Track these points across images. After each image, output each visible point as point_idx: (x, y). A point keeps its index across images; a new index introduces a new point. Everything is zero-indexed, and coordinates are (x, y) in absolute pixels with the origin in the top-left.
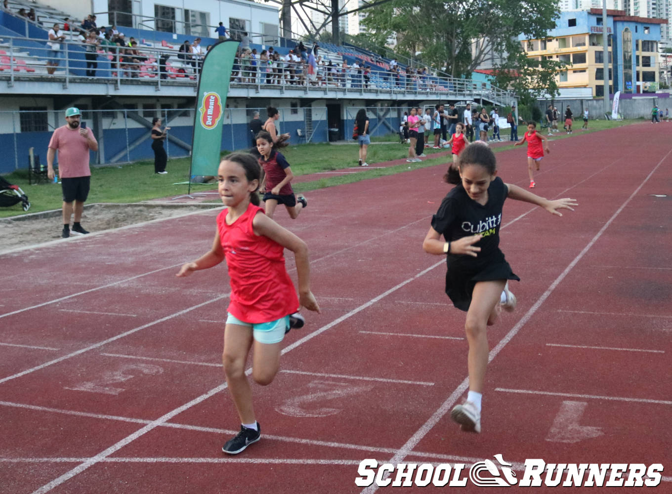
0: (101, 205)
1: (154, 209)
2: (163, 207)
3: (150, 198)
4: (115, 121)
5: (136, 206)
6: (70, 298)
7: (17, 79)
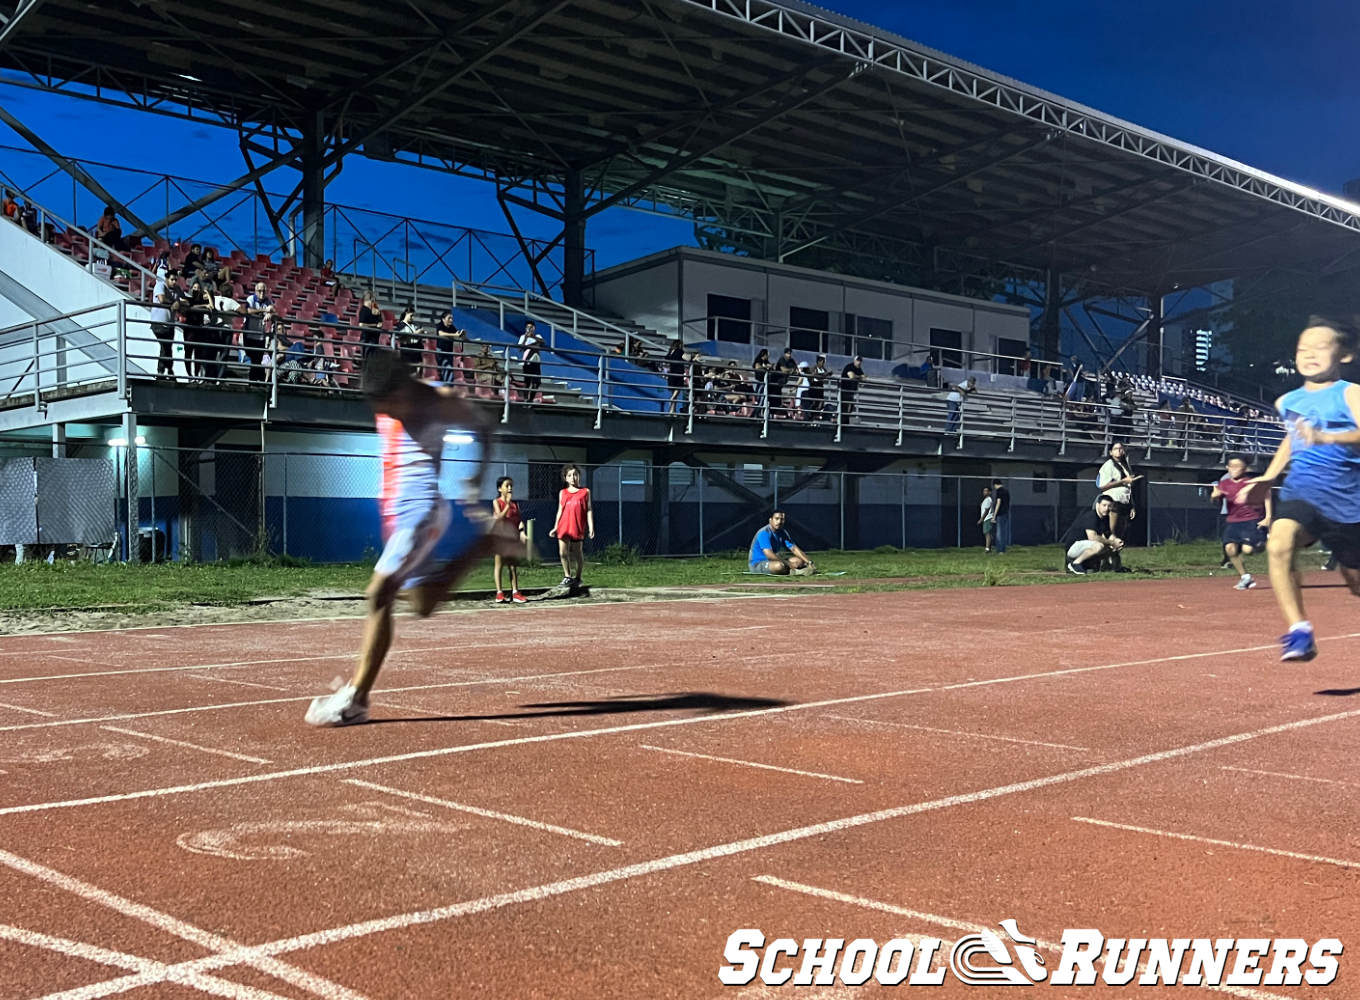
4: (693, 489)
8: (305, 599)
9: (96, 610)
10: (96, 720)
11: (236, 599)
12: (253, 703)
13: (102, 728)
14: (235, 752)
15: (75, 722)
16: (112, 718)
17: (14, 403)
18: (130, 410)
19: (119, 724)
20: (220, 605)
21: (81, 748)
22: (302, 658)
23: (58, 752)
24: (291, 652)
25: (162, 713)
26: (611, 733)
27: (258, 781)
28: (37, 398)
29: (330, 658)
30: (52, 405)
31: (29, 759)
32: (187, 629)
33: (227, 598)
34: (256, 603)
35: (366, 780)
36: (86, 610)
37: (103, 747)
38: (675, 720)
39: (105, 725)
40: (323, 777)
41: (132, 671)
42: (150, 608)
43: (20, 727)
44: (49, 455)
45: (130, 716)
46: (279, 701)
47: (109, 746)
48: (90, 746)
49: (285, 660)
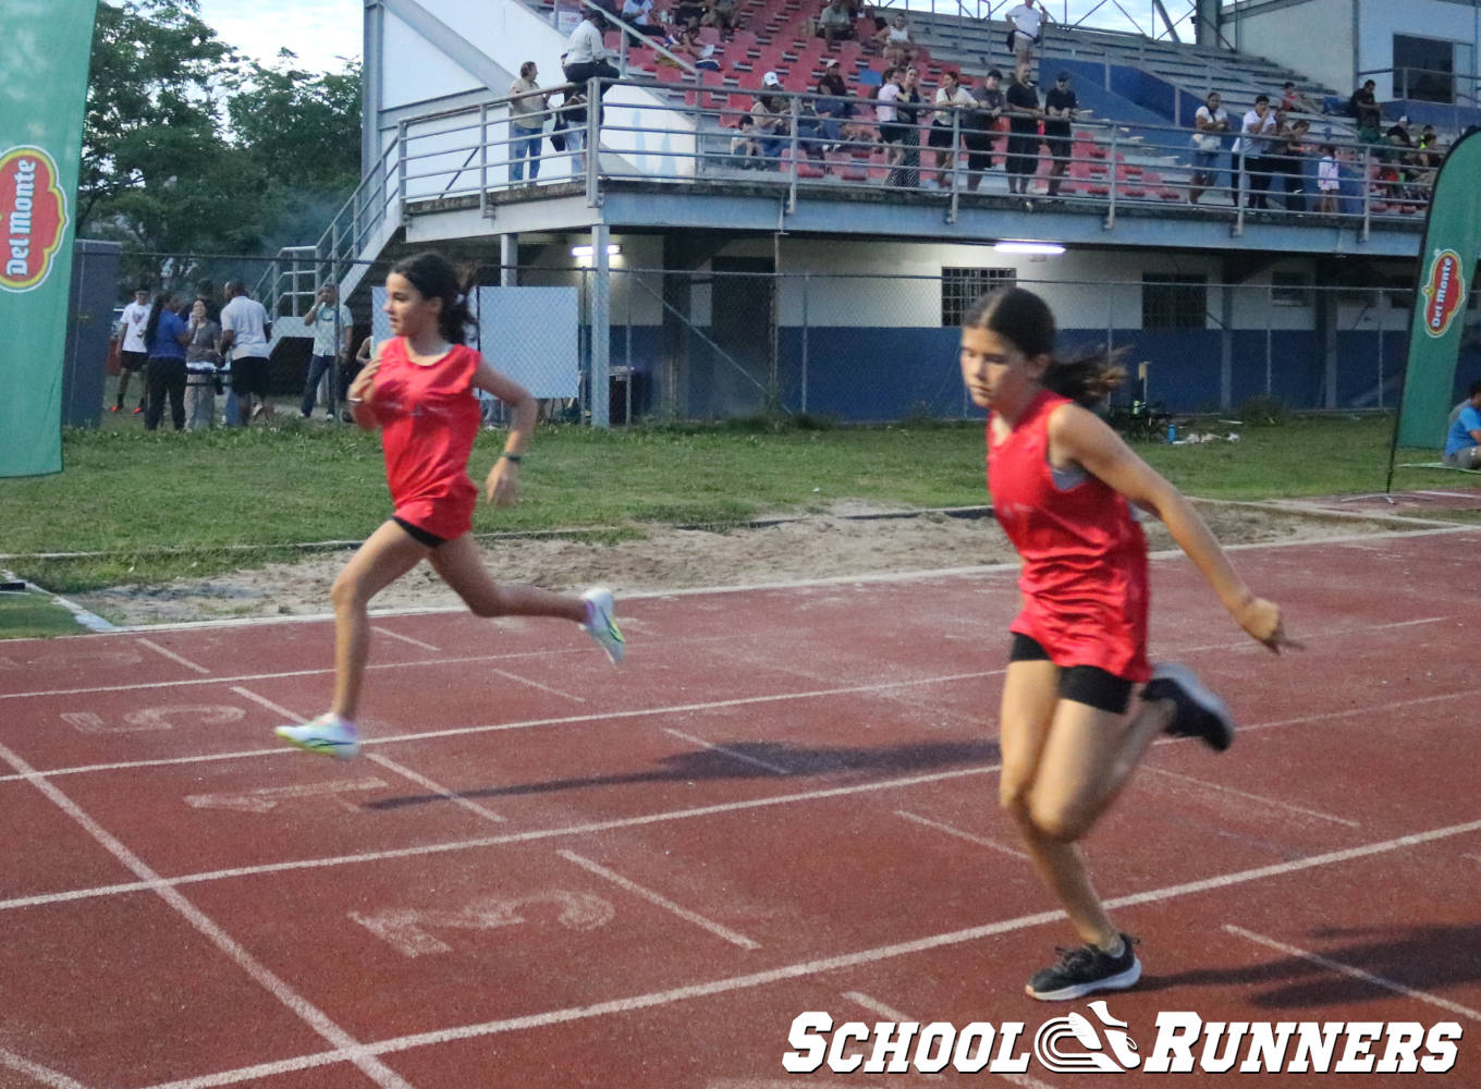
1: (1284, 521)
2: (1306, 517)
3: (1293, 492)
4: (1371, 313)
5: (1248, 508)
6: (729, 706)
7: (1124, 213)
8: (827, 518)
9: (552, 536)
10: (551, 833)
11: (732, 519)
12: (742, 805)
13: (559, 852)
14: (717, 921)
15: (526, 836)
16: (571, 830)
17: (453, 205)
18: (601, 221)
19: (578, 843)
20: (712, 529)
21: (530, 900)
22: (812, 689)
23: (508, 906)
24: (799, 673)
25: (631, 822)
26: (1192, 894)
27: (744, 990)
28: (482, 199)
29: (847, 690)
30: (501, 210)
31: (473, 919)
32: (667, 602)
33: (722, 518)
34: (760, 525)
35: (872, 994)
36: (539, 537)
37: (560, 898)
38: (1276, 863)
39: (563, 846)
40: (819, 985)
41: (594, 717)
42: (621, 534)
43: (462, 845)
44: (497, 282)
45: (593, 827)
46: (777, 800)
47: (567, 897)
48: (542, 896)
49: (790, 696)
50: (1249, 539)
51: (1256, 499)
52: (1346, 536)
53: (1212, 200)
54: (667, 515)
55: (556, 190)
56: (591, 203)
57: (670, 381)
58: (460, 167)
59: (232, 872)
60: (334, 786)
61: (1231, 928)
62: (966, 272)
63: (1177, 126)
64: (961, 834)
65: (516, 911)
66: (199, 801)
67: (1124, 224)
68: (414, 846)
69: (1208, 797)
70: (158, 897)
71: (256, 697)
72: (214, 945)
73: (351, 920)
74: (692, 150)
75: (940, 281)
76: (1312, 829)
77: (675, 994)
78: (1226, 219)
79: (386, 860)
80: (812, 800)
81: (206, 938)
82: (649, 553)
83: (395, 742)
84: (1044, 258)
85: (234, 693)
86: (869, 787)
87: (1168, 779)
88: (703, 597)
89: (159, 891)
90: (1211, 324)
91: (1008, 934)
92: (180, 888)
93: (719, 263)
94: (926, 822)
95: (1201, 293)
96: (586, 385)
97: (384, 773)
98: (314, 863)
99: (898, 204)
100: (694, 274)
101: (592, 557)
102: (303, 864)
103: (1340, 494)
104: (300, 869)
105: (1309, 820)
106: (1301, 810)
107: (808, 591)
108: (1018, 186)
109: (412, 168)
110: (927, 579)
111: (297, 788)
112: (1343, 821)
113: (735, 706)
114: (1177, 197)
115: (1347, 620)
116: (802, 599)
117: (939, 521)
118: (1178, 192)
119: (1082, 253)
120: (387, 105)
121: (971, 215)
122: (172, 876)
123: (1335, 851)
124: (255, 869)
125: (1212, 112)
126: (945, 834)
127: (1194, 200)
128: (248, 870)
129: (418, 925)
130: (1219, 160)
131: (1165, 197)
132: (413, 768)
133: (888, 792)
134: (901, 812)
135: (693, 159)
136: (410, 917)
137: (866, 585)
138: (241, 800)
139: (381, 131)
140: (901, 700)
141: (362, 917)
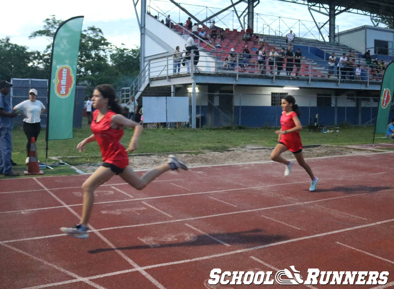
0: (324, 146)
1: (349, 150)
2: (354, 149)
3: (351, 144)
4: (369, 103)
5: (341, 147)
6: (223, 192)
7: (313, 80)
8: (245, 149)
9: (183, 153)
10: (183, 220)
11: (224, 149)
12: (227, 214)
13: (185, 224)
14: (221, 240)
15: (178, 220)
16: (188, 219)
17: (160, 78)
18: (194, 82)
19: (189, 222)
20: (219, 152)
21: (179, 235)
22: (242, 188)
23: (173, 236)
24: (240, 184)
25: (201, 217)
26: (329, 235)
27: (227, 255)
28: (167, 77)
29: (250, 188)
30: (171, 80)
31: (166, 239)
32: (209, 168)
33: (221, 149)
34: (230, 151)
35: (256, 257)
36: (181, 153)
37: (185, 235)
38: (348, 228)
39: (186, 223)
40: (244, 255)
41: (193, 194)
42: (199, 153)
43: (163, 222)
44: (170, 96)
45: (192, 219)
46: (234, 213)
47: (187, 234)
48: (182, 234)
49: (237, 189)
50: (341, 154)
51: (343, 145)
52: (363, 154)
53: (332, 77)
54: (209, 148)
55: (184, 75)
56: (192, 78)
57: (210, 118)
58: (162, 70)
59: (111, 228)
60: (134, 209)
61: (338, 243)
62: (277, 93)
63: (325, 60)
64: (276, 221)
65: (176, 237)
66: (104, 212)
67: (313, 83)
68: (152, 223)
69: (332, 213)
70: (95, 234)
71: (116, 189)
72: (107, 245)
73: (138, 239)
74: (215, 66)
75: (271, 96)
76: (356, 220)
77: (211, 256)
78: (336, 82)
79: (146, 226)
80: (242, 213)
81: (106, 243)
82: (205, 157)
83: (148, 199)
84: (294, 90)
85: (112, 188)
86: (255, 210)
87: (323, 208)
88: (218, 167)
89: (95, 232)
90: (332, 106)
91: (287, 243)
92: (100, 232)
93: (221, 92)
94: (268, 218)
95: (330, 99)
96: (191, 119)
97: (145, 206)
98: (130, 226)
99: (261, 78)
100: (215, 94)
101: (192, 158)
102: (127, 226)
103: (362, 144)
104: (127, 227)
105: (356, 218)
106: (353, 216)
107: (241, 166)
108: (289, 74)
109: (151, 70)
110: (268, 163)
111: (126, 209)
112: (363, 218)
113: (225, 191)
114: (324, 77)
115: (364, 173)
116: (239, 168)
117: (271, 150)
118: (325, 75)
119: (303, 89)
120: (146, 56)
121: (278, 81)
122: (98, 229)
123: (361, 225)
124: (116, 228)
125: (333, 57)
126: (273, 221)
127: (329, 77)
128: (115, 228)
129: (153, 240)
130: (334, 68)
131: (322, 76)
132: (152, 205)
133: (260, 211)
134: (262, 216)
135: (215, 68)
136: (152, 239)
137: (254, 164)
138: (113, 212)
139: (144, 62)
140: (262, 190)
141: (141, 238)
